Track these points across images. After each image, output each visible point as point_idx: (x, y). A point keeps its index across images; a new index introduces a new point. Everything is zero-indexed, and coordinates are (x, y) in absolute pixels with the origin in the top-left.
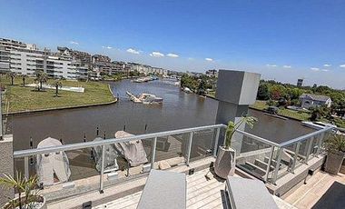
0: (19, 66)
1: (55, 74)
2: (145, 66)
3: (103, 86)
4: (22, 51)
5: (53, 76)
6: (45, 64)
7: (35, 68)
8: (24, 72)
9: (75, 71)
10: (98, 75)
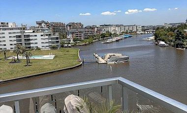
0: (4, 43)
1: (32, 45)
2: (117, 26)
3: (73, 51)
4: (5, 29)
5: (30, 47)
6: (23, 38)
7: (15, 42)
8: (8, 47)
9: (47, 41)
10: (72, 41)
